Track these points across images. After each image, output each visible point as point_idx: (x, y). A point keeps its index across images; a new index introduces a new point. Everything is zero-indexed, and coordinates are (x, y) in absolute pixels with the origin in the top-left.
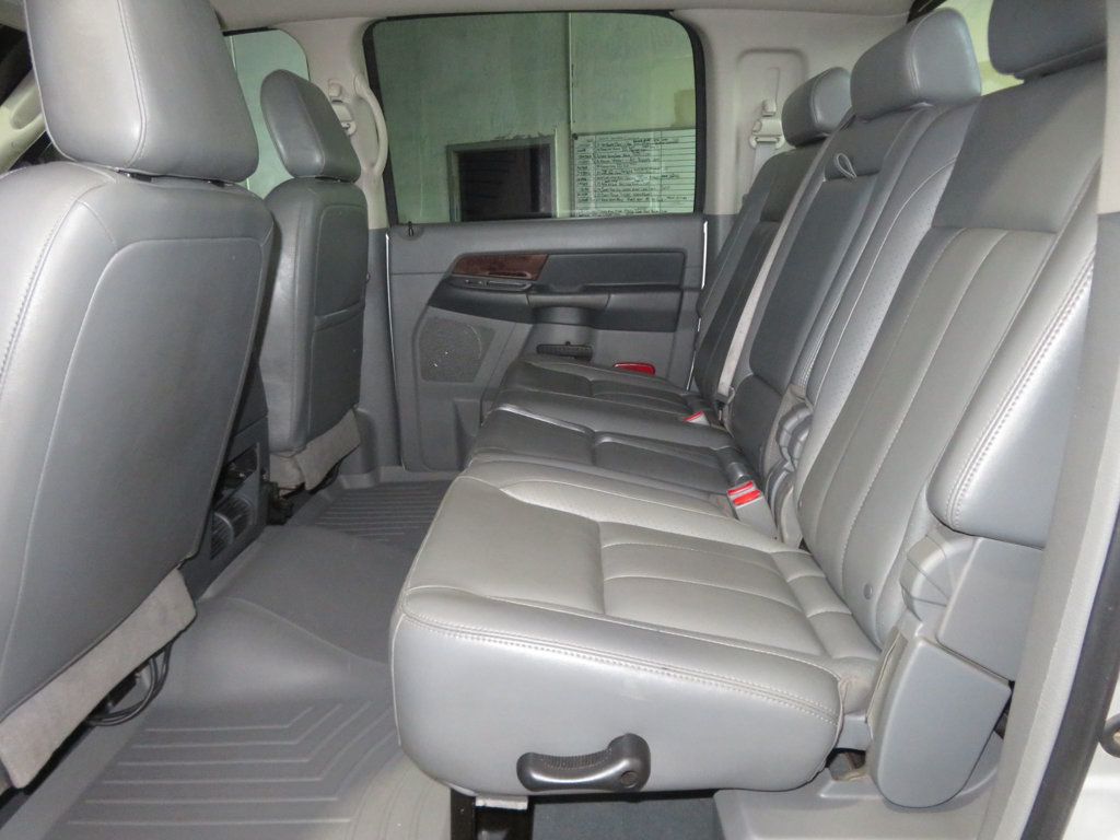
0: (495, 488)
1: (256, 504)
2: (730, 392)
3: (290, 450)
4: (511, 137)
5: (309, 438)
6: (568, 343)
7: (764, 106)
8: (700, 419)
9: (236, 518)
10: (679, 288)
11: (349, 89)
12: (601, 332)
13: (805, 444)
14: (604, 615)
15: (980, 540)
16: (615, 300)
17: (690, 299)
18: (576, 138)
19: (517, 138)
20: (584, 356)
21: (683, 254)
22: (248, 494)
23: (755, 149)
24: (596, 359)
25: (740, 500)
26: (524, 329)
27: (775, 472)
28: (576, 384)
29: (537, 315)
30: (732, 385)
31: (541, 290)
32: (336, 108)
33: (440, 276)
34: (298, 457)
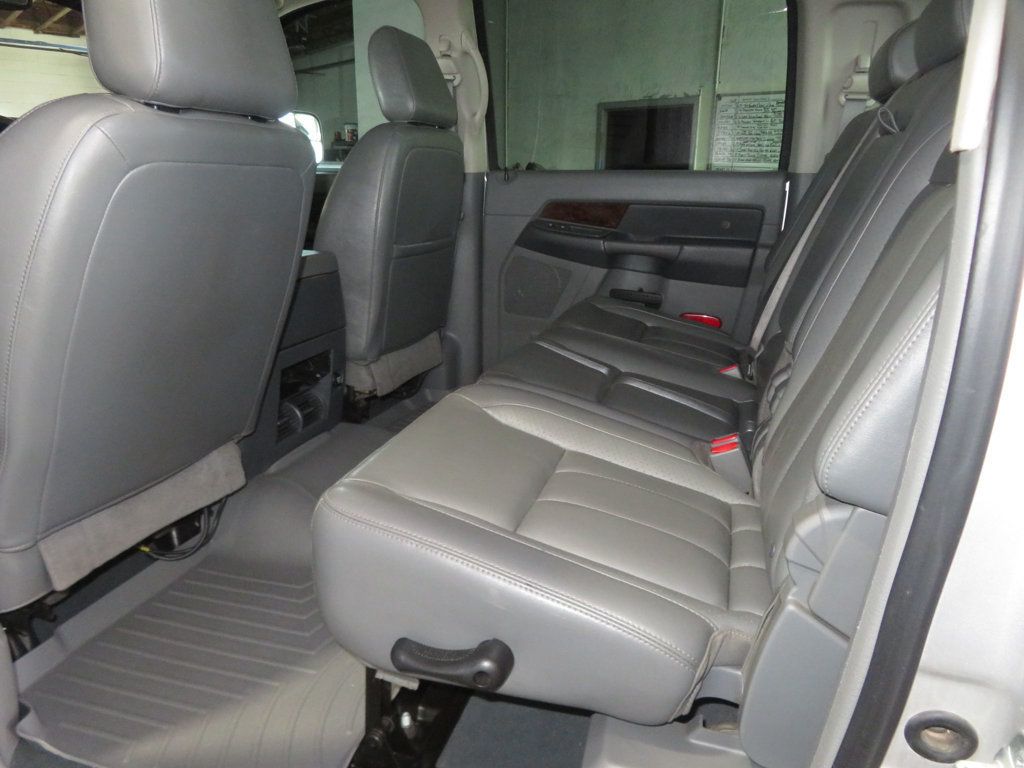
0: (479, 407)
1: (328, 404)
2: (759, 347)
3: (365, 359)
4: (658, 97)
5: (382, 352)
6: (641, 290)
7: (857, 62)
8: (734, 372)
9: (305, 412)
10: (755, 245)
11: (456, 44)
12: (672, 282)
14: (514, 533)
15: (860, 510)
16: (688, 251)
17: (762, 254)
18: (720, 99)
19: (664, 98)
20: (653, 304)
21: (762, 210)
22: (322, 392)
23: (843, 106)
24: (666, 307)
25: (718, 450)
26: (598, 273)
28: (637, 331)
29: (613, 261)
31: (617, 237)
32: (442, 63)
33: (528, 219)
34: (372, 366)
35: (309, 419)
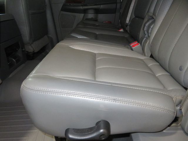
0: (67, 46)
2: (129, 22)
3: (29, 43)
5: (34, 41)
8: (122, 30)
10: (116, 3)
12: (99, 15)
13: (152, 29)
16: (102, 7)
17: (118, 5)
20: (96, 20)
24: (99, 20)
25: (134, 46)
26: (82, 15)
27: (142, 38)
28: (94, 25)
29: (85, 11)
30: (130, 21)
31: (85, 5)
33: (63, 4)
34: (32, 45)
35: (17, 61)
